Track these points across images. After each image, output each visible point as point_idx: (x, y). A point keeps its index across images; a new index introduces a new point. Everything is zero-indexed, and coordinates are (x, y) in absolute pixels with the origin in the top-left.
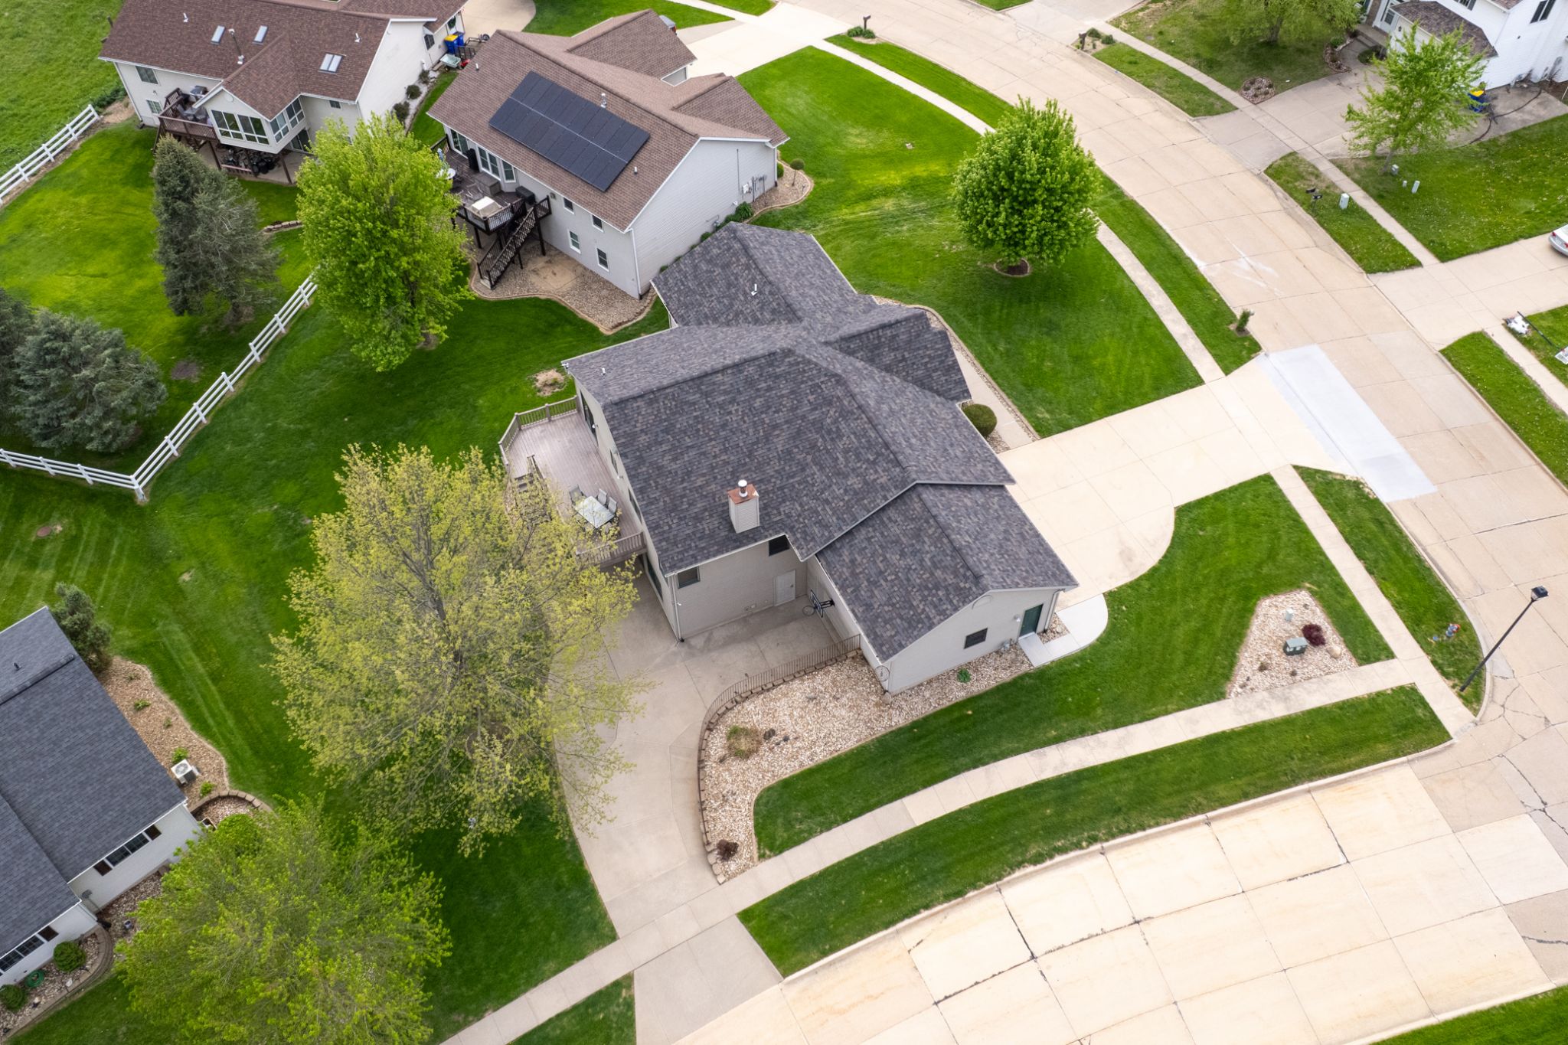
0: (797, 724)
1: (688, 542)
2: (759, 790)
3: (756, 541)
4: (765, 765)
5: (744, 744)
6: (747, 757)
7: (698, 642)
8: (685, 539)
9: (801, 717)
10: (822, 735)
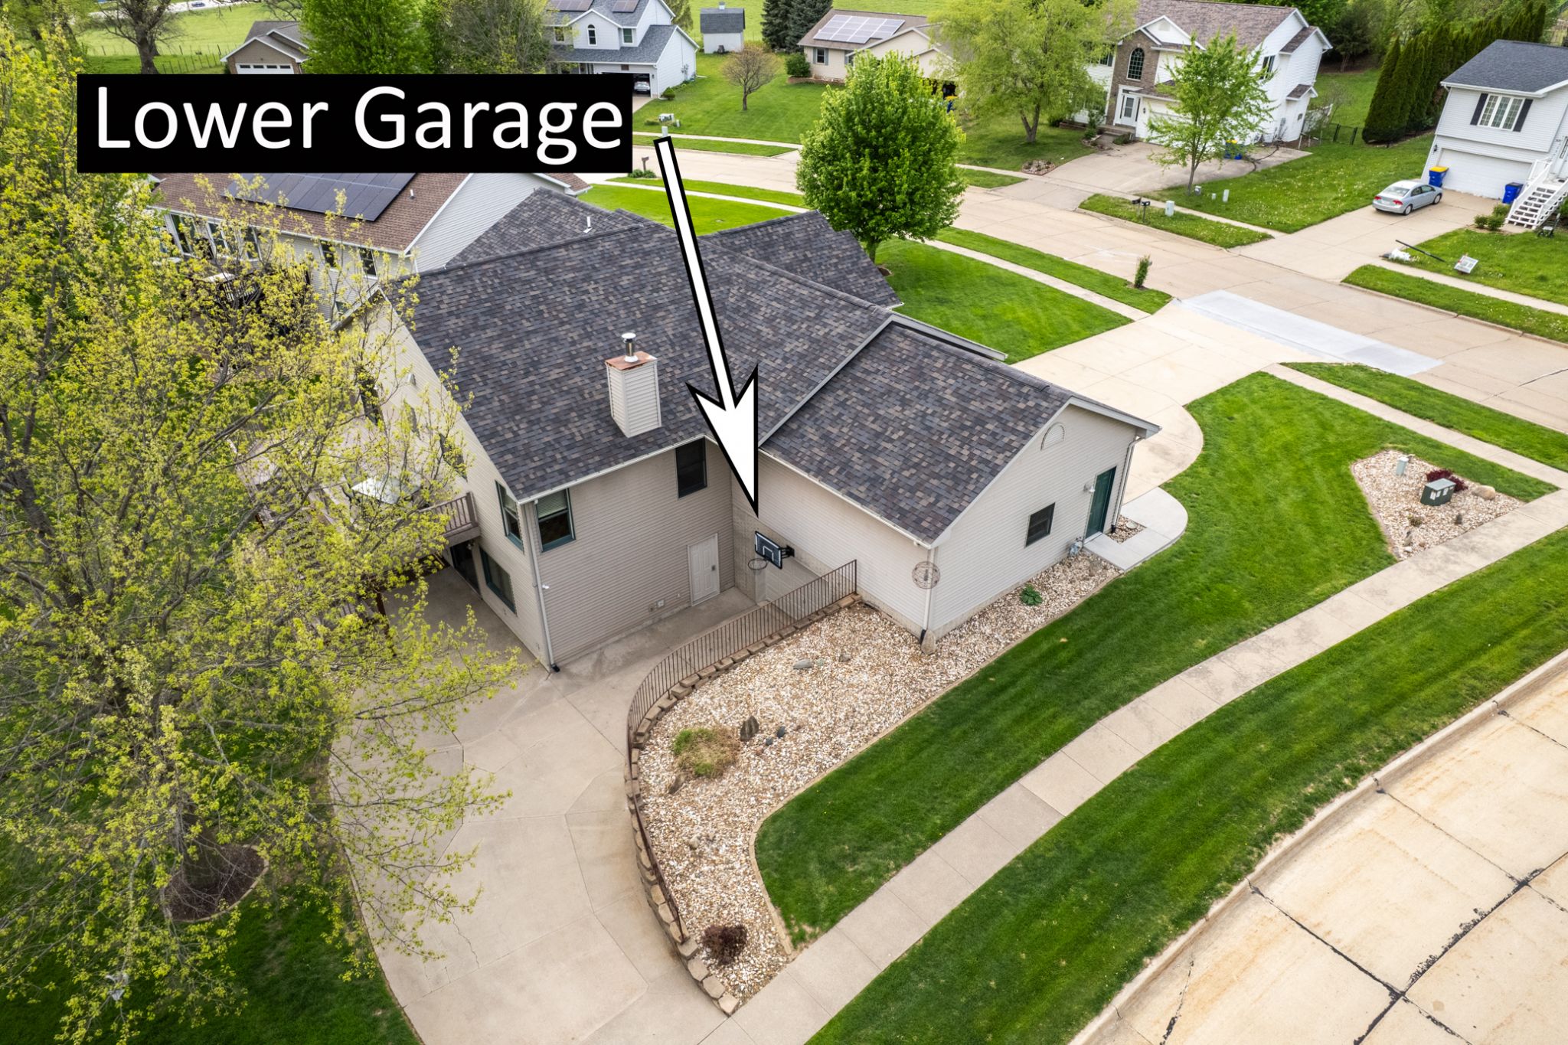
0: (791, 708)
1: (549, 454)
2: (757, 825)
3: (661, 447)
4: (756, 781)
5: (707, 756)
6: (720, 775)
7: (584, 667)
8: (544, 450)
9: (796, 697)
10: (842, 716)
